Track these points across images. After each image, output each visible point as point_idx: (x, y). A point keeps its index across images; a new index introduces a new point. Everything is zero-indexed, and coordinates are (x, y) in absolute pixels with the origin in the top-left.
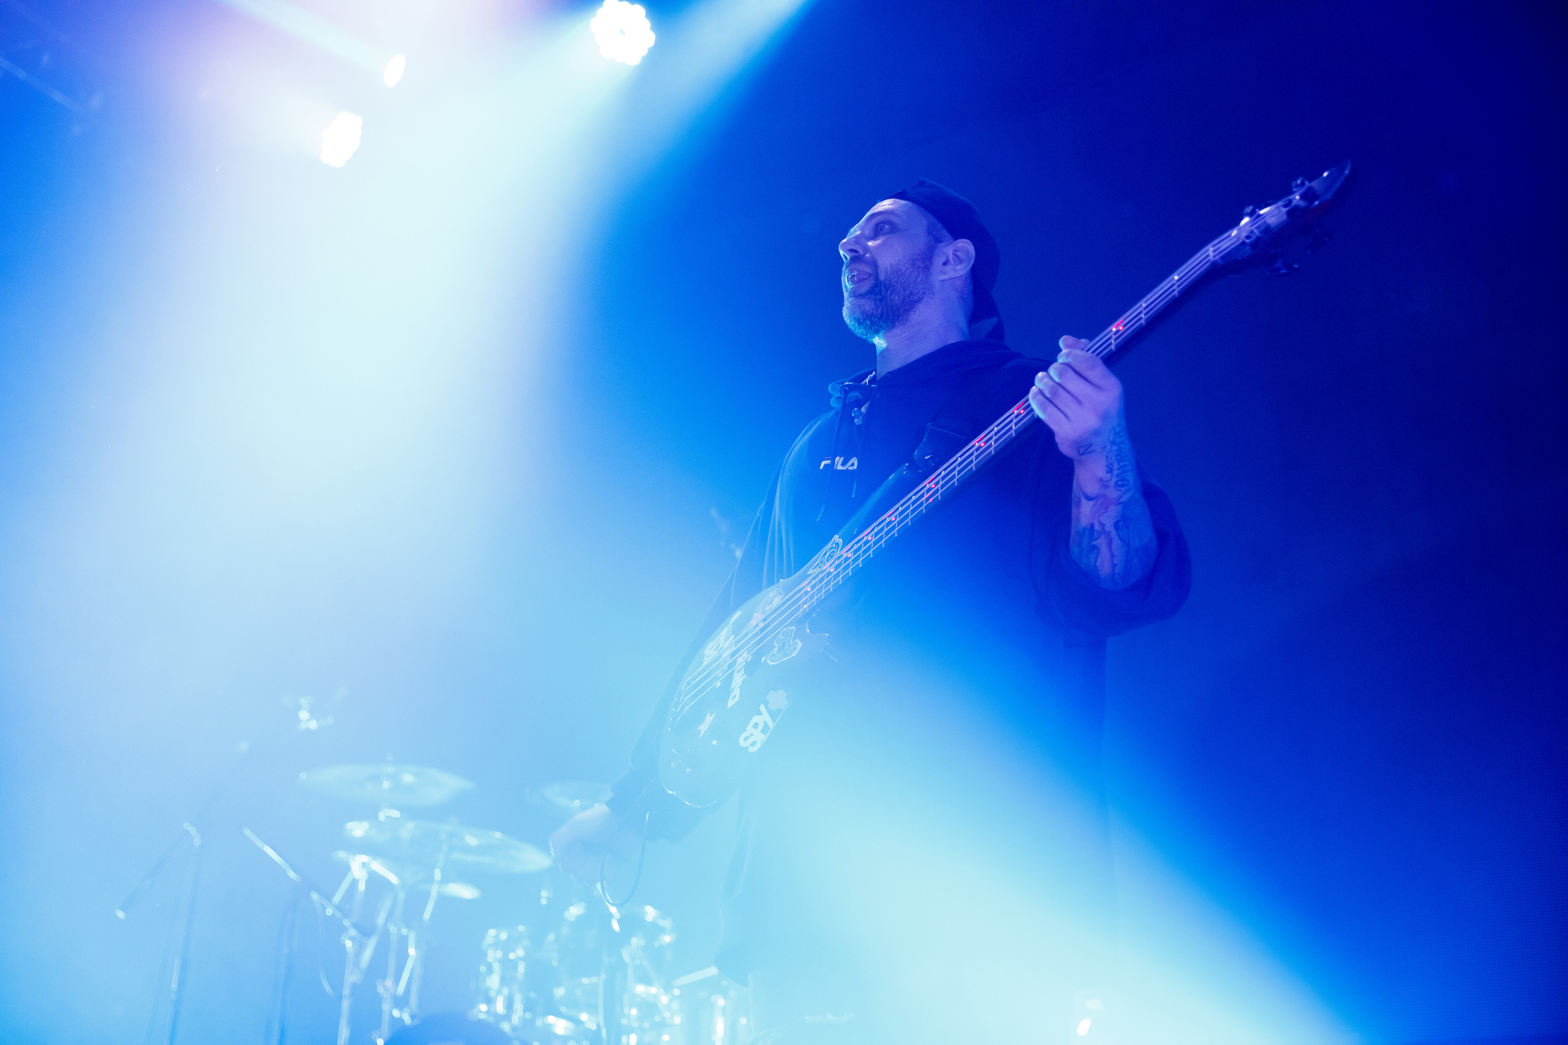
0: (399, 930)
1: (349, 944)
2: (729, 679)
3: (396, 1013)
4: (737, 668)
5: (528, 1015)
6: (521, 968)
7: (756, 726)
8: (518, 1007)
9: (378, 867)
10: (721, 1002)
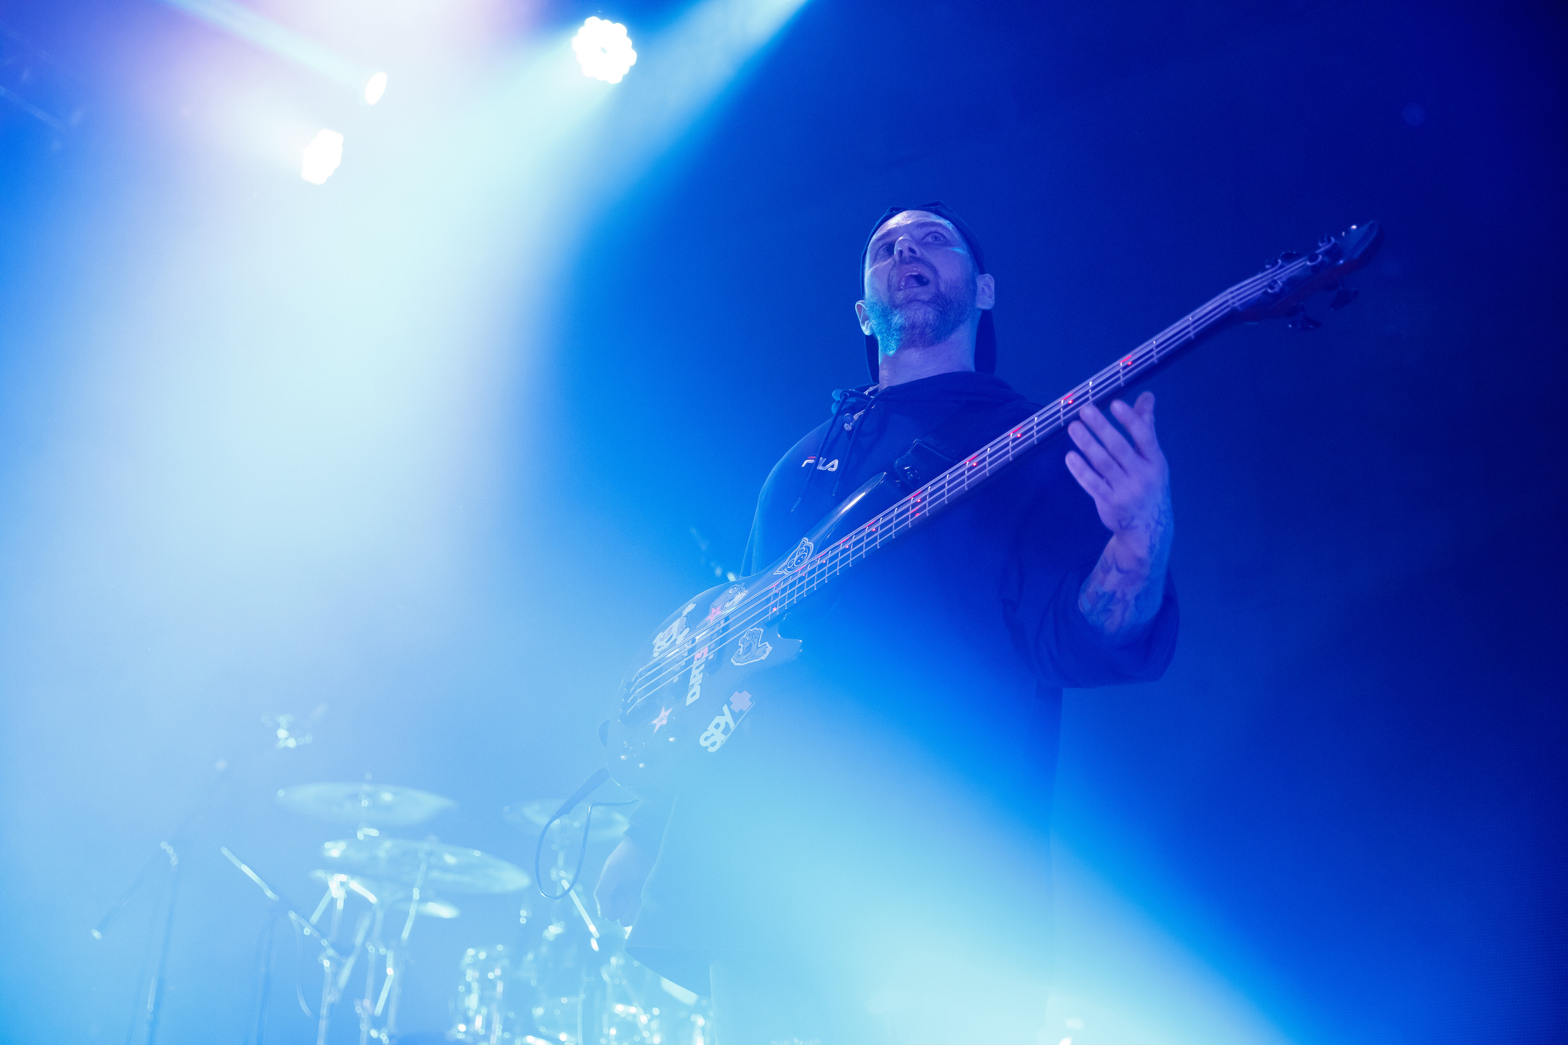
0: (377, 950)
1: (326, 963)
2: (687, 675)
3: (374, 1033)
4: (696, 663)
5: (507, 1035)
6: (500, 987)
7: (717, 726)
8: (497, 1028)
9: (356, 886)
10: (700, 1021)
